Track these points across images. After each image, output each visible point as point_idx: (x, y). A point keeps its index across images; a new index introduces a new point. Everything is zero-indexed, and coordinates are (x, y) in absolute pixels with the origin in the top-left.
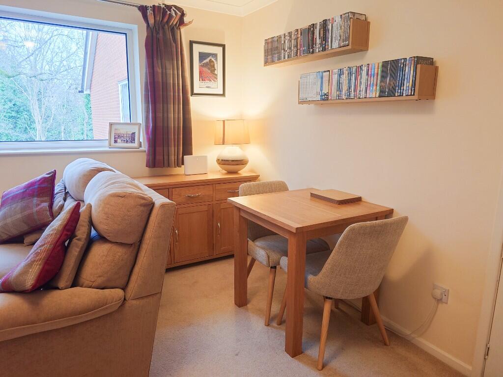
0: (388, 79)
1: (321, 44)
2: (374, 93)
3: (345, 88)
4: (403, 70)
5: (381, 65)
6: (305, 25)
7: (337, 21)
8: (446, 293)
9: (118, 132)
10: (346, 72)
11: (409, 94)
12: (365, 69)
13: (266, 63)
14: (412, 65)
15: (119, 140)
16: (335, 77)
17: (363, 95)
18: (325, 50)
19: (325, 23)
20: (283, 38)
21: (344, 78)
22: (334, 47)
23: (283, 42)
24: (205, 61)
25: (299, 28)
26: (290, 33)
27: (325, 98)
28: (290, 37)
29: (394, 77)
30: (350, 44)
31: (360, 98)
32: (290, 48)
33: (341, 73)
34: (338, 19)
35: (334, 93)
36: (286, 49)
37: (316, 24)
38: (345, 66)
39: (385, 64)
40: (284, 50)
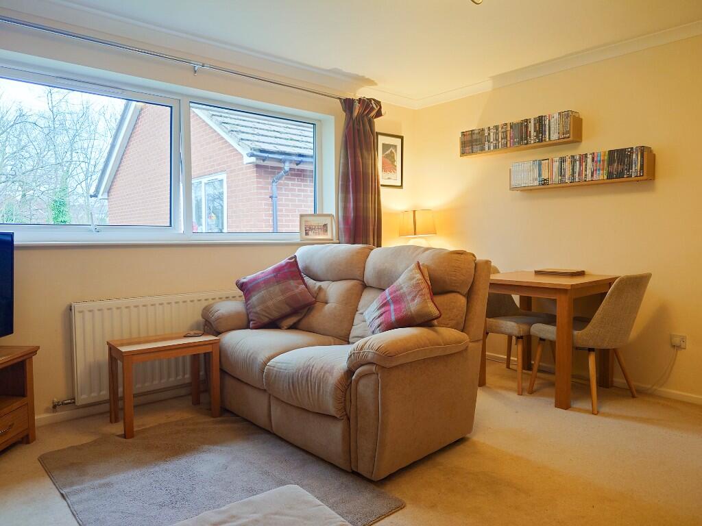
0: (616, 164)
1: (537, 136)
2: (601, 176)
3: (568, 173)
4: (630, 156)
5: (607, 153)
6: (516, 119)
7: (555, 117)
8: (683, 339)
9: (309, 224)
10: (568, 161)
11: (638, 175)
12: (590, 157)
13: (463, 153)
14: (639, 153)
15: (310, 233)
16: (556, 165)
17: (589, 178)
18: (542, 141)
19: (540, 120)
20: (486, 131)
21: (567, 166)
22: (552, 138)
23: (486, 135)
24: (387, 153)
25: (508, 122)
26: (496, 128)
27: (544, 182)
28: (497, 129)
29: (621, 162)
30: (571, 136)
31: (585, 181)
32: (497, 140)
33: (563, 160)
34: (556, 116)
35: (556, 178)
36: (492, 140)
37: (530, 119)
38: (567, 154)
39: (611, 153)
40: (489, 141)
